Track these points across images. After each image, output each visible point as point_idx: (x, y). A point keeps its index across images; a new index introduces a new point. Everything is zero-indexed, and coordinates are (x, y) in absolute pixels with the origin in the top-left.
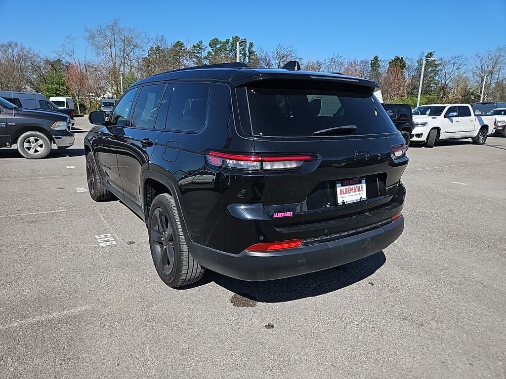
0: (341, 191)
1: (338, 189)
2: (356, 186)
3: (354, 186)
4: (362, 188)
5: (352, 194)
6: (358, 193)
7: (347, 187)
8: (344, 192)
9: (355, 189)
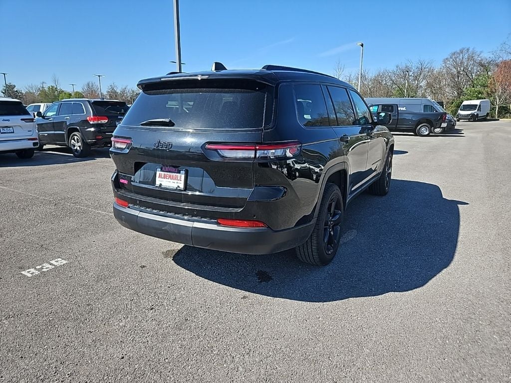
0: (160, 175)
1: (158, 173)
2: (174, 174)
3: (172, 174)
4: (180, 178)
5: (170, 180)
6: (176, 181)
7: (166, 173)
8: (163, 177)
9: (173, 176)
